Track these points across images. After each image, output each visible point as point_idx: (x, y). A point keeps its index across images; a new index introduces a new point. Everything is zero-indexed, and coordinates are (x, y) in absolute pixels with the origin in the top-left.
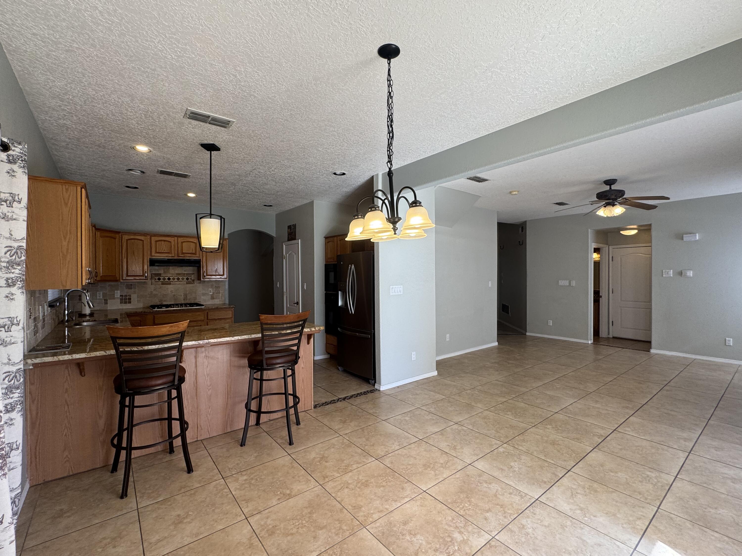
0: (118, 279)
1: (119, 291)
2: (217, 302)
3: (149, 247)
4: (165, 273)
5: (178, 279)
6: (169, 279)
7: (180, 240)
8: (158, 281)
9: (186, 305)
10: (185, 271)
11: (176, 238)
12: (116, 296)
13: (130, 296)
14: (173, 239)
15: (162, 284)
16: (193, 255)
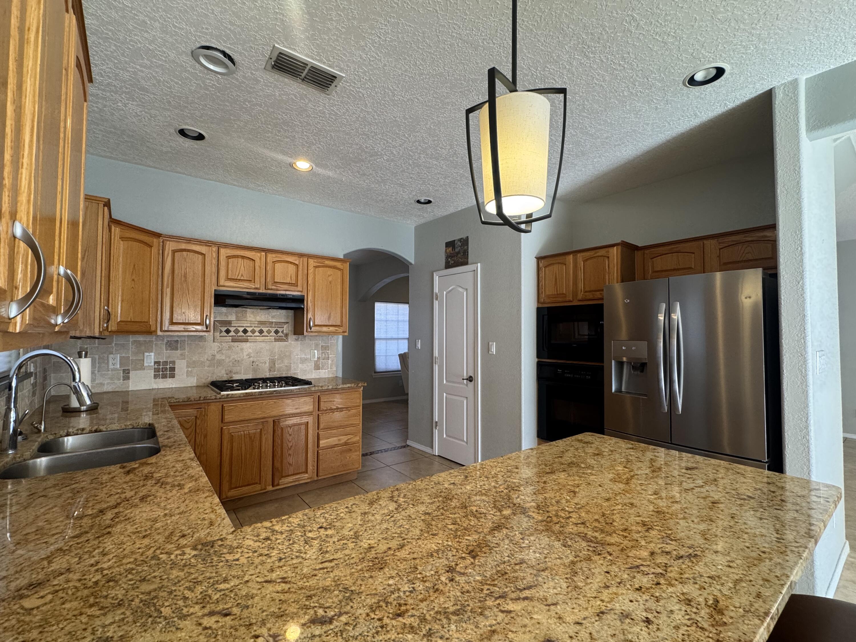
0: (153, 329)
1: (153, 354)
2: (324, 374)
3: (214, 269)
4: (238, 320)
5: (261, 332)
6: (245, 331)
7: (271, 257)
8: (226, 334)
10: (273, 317)
11: (263, 254)
12: (146, 364)
13: (174, 363)
14: (259, 254)
15: (233, 341)
16: (292, 288)
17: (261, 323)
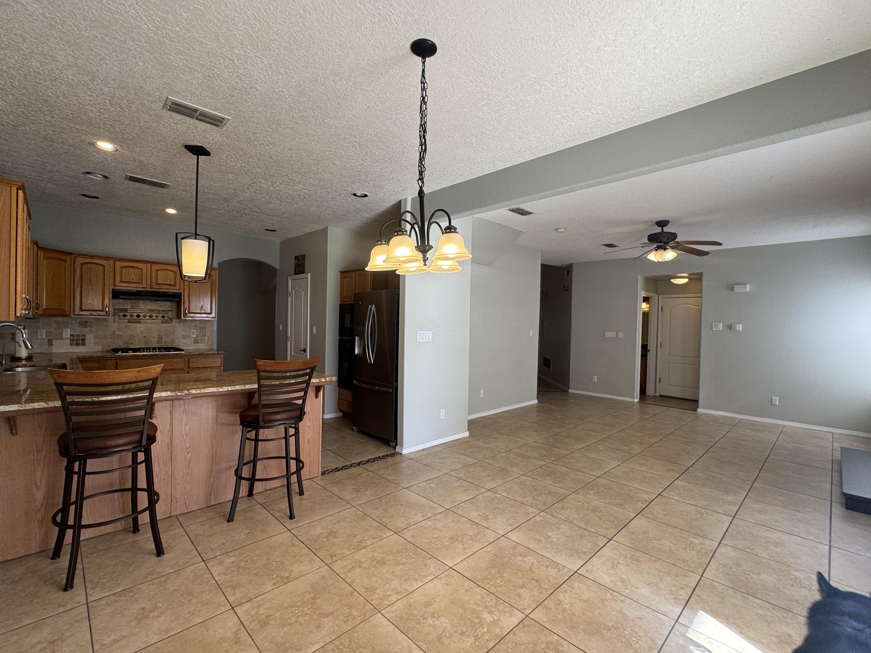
0: (68, 313)
1: (69, 330)
2: (202, 347)
3: (112, 275)
4: (132, 308)
5: (151, 316)
6: (138, 316)
7: (155, 267)
8: (123, 318)
9: (160, 349)
10: (160, 307)
11: (149, 264)
12: (64, 336)
13: (84, 336)
14: (145, 265)
15: (129, 322)
16: (174, 288)
17: (151, 310)
